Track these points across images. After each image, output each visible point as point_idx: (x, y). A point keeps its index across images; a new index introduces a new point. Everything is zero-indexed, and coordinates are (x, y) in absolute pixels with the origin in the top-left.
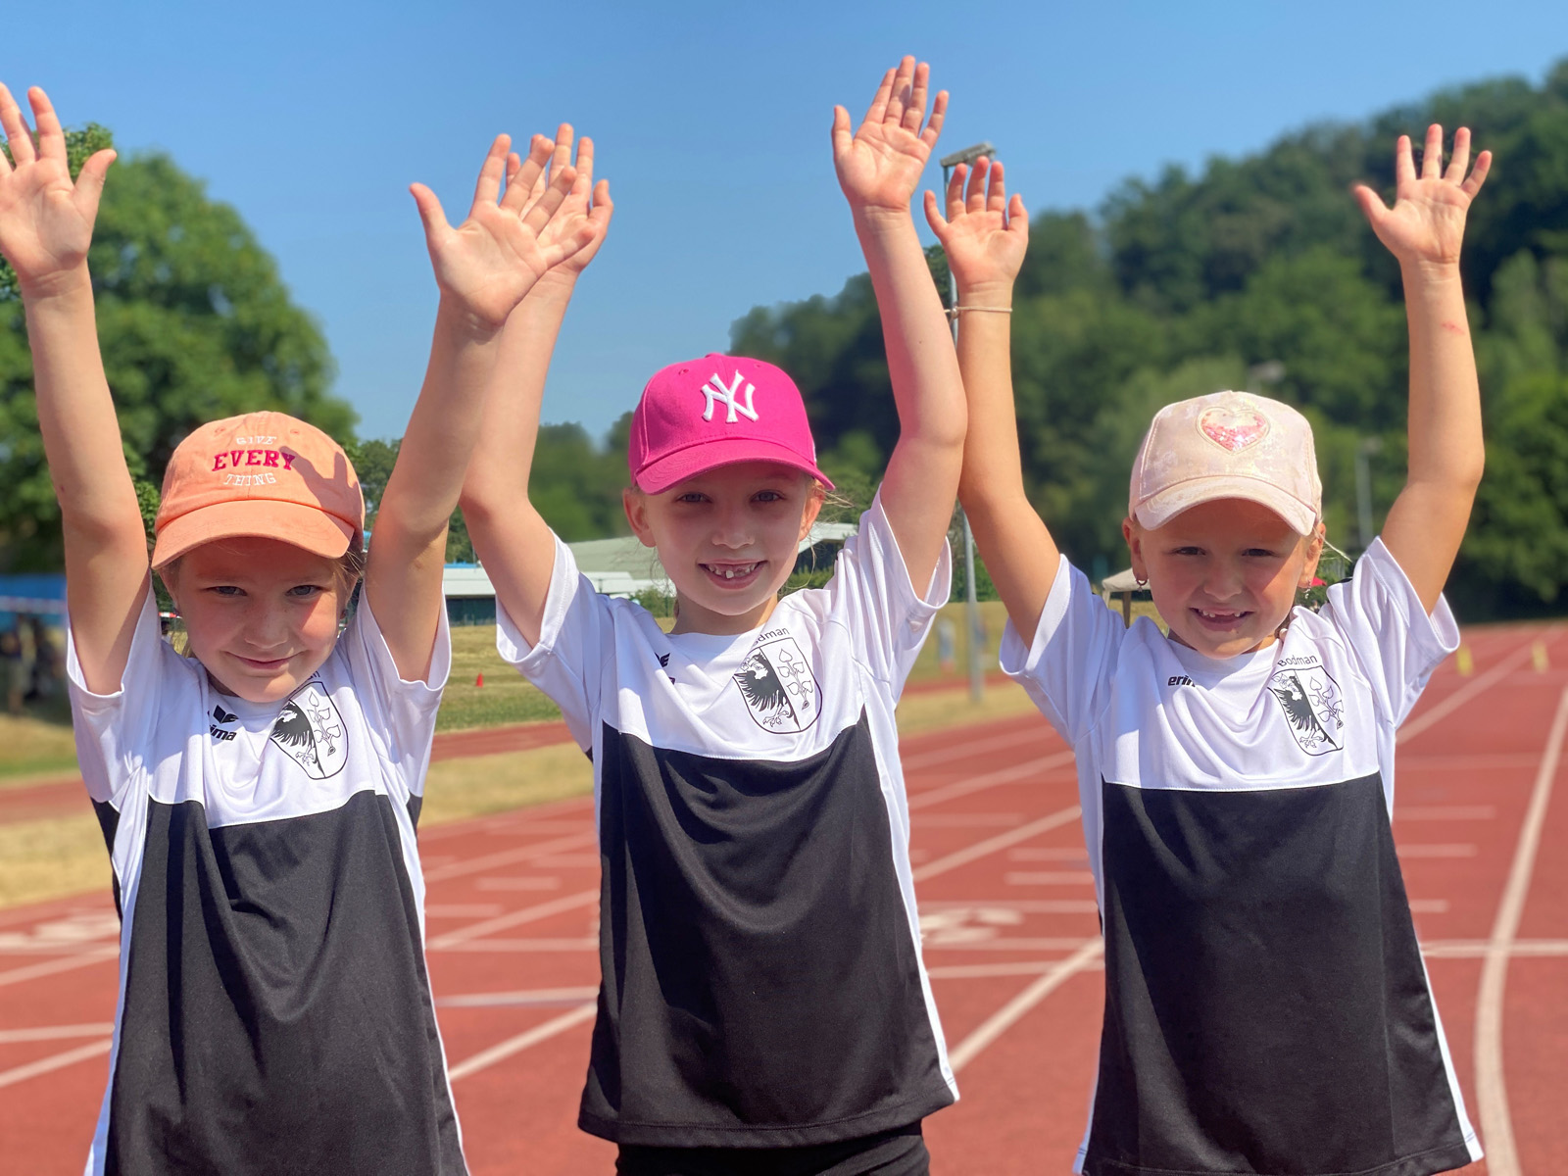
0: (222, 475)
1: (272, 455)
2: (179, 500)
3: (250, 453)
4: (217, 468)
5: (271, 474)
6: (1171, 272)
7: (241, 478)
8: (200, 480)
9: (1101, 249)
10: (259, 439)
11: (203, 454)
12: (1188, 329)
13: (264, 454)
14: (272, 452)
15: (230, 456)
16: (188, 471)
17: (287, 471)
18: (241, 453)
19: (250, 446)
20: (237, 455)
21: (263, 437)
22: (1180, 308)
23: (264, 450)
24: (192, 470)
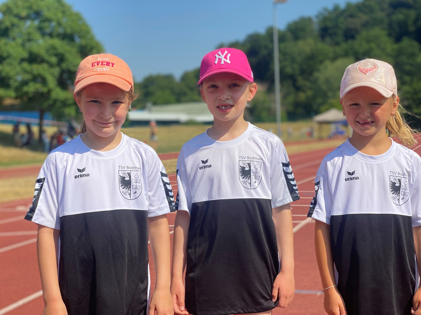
0: (94, 68)
1: (108, 63)
2: (82, 75)
3: (102, 62)
4: (92, 66)
5: (108, 68)
6: (335, 34)
7: (99, 69)
8: (88, 69)
9: (316, 27)
10: (104, 59)
11: (89, 63)
12: (339, 50)
13: (106, 63)
14: (108, 62)
15: (96, 63)
16: (84, 67)
17: (112, 67)
18: (99, 62)
19: (102, 60)
20: (98, 63)
21: (105, 58)
22: (337, 44)
23: (106, 61)
24: (85, 67)
